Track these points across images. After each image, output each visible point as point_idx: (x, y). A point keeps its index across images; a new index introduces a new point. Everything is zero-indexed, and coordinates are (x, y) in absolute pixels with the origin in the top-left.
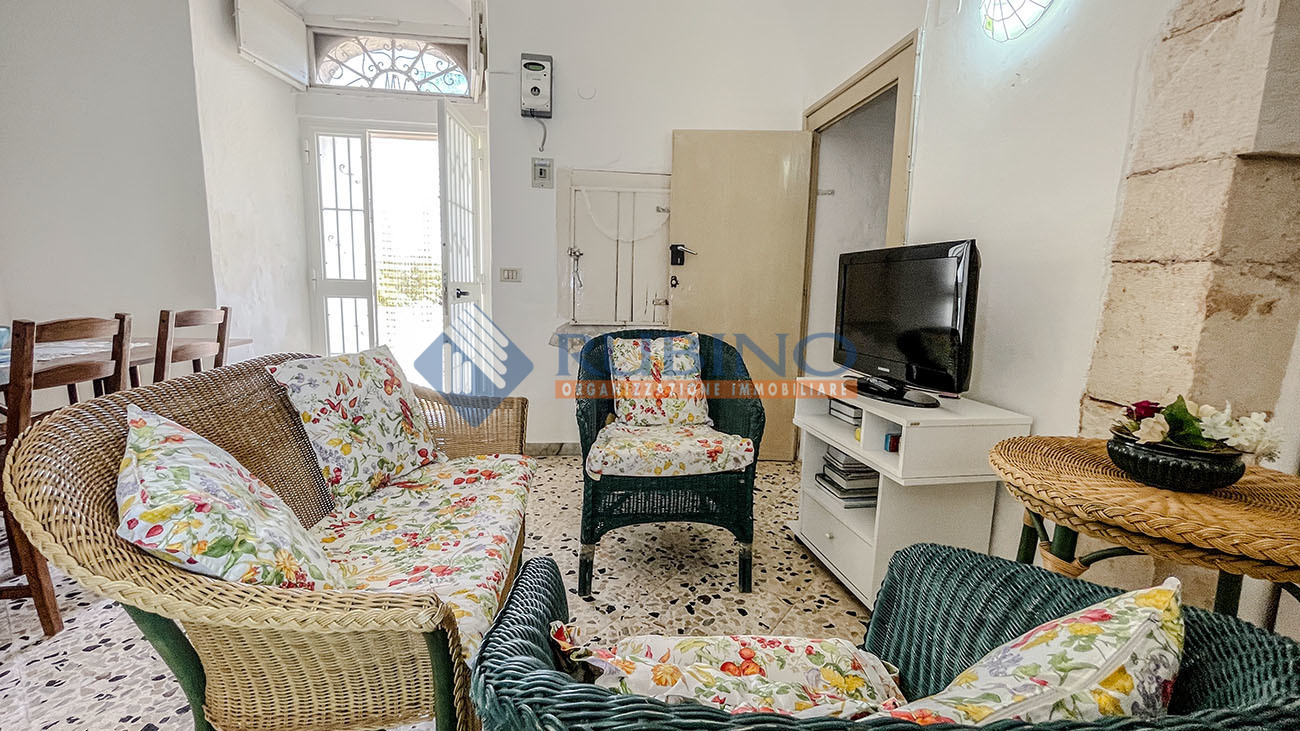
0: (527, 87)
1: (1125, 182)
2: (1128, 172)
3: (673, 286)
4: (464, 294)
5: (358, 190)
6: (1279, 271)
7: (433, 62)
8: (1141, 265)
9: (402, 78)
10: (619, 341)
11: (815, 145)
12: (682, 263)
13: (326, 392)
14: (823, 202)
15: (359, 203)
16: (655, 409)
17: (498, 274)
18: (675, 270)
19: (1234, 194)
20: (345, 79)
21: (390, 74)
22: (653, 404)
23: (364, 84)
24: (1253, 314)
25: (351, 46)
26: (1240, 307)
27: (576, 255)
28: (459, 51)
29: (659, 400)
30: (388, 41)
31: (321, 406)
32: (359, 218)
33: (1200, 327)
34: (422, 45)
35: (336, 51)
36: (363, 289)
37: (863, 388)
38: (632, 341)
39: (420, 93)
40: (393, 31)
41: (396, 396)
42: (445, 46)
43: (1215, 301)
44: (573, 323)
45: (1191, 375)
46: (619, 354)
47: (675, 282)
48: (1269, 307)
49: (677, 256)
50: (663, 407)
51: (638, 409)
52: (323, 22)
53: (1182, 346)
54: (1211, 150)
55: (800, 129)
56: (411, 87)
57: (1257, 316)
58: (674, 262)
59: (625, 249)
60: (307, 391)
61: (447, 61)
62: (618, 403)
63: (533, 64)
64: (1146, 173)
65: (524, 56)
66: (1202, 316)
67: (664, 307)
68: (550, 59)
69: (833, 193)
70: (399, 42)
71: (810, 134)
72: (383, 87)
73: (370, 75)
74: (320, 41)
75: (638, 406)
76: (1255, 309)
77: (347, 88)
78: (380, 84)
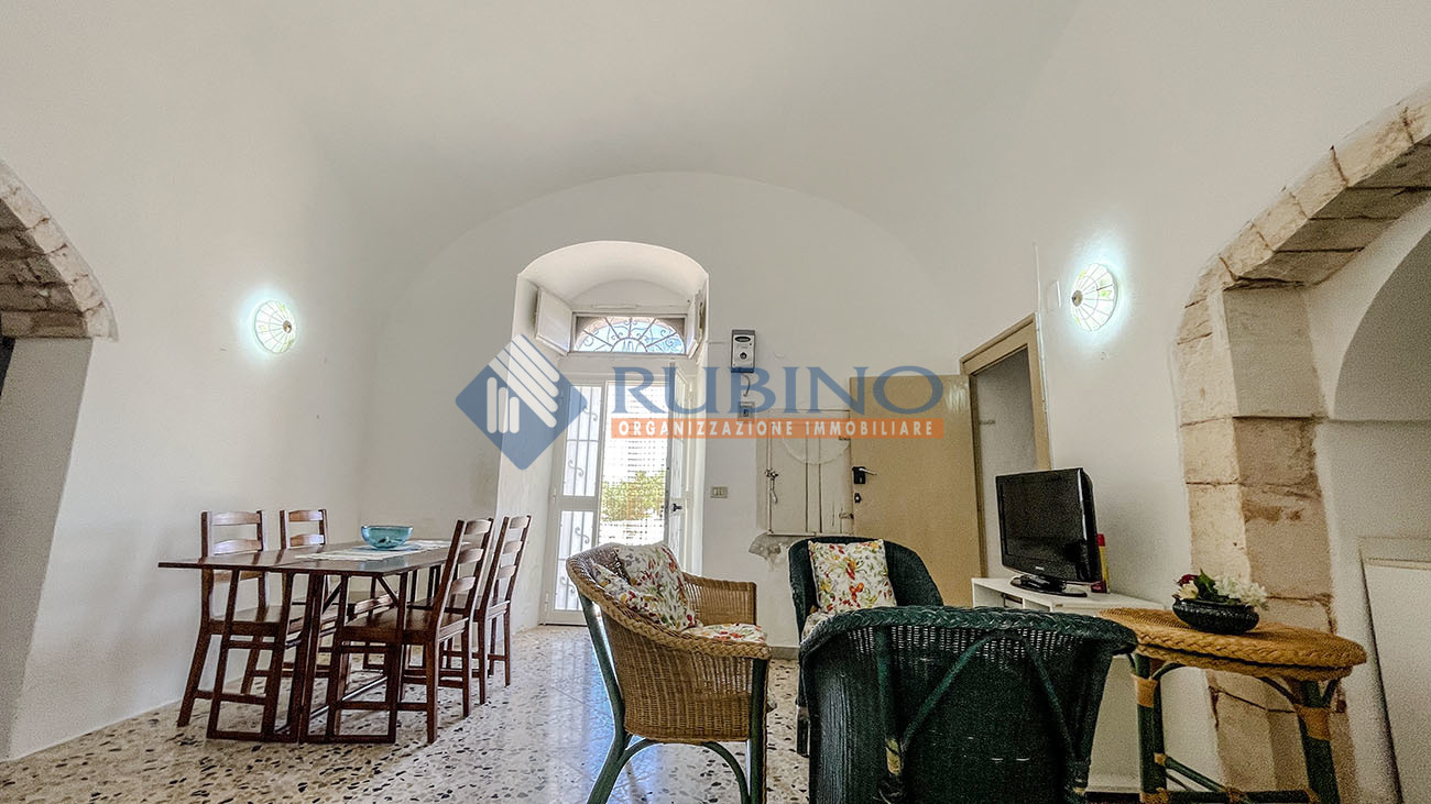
0: (737, 353)
1: (1180, 430)
2: (1180, 423)
3: (856, 501)
4: (679, 508)
5: (595, 425)
6: (1295, 490)
7: (659, 330)
8: (1202, 486)
9: (635, 343)
10: (819, 545)
11: (972, 385)
12: (864, 482)
13: (643, 566)
14: (985, 430)
15: (595, 435)
16: (852, 601)
17: (710, 490)
18: (857, 489)
19: (1238, 441)
20: (596, 346)
21: (627, 341)
22: (849, 597)
23: (608, 349)
24: (1284, 521)
25: (603, 322)
26: (1272, 515)
27: (772, 476)
28: (679, 323)
29: (854, 594)
30: (627, 319)
31: (642, 575)
32: (594, 447)
33: (1244, 528)
34: (652, 319)
35: (589, 328)
36: (590, 504)
37: (1025, 584)
38: (828, 545)
39: (647, 354)
40: (631, 312)
41: (675, 574)
42: (669, 320)
43: (1249, 510)
44: (770, 533)
45: (1248, 565)
46: (819, 555)
47: (858, 499)
48: (1296, 516)
49: (859, 476)
50: (858, 600)
51: (837, 602)
52: (583, 310)
53: (1238, 543)
54: (1219, 412)
55: (958, 373)
56: (641, 349)
57: (1288, 522)
58: (857, 482)
59: (813, 472)
60: (634, 564)
61: (670, 330)
62: (820, 595)
63: (742, 336)
64: (1190, 424)
65: (734, 332)
66: (1242, 521)
67: (849, 521)
68: (753, 333)
69: (994, 422)
70: (634, 319)
71: (967, 377)
72: (620, 350)
73: (612, 342)
74: (580, 321)
75: (837, 598)
76: (1284, 517)
77: (595, 353)
78: (619, 348)
